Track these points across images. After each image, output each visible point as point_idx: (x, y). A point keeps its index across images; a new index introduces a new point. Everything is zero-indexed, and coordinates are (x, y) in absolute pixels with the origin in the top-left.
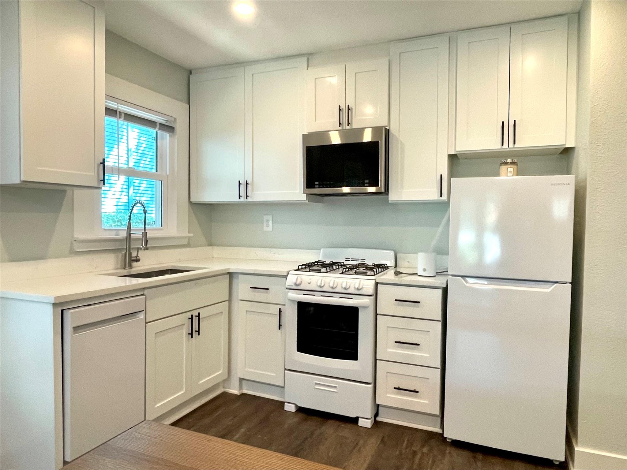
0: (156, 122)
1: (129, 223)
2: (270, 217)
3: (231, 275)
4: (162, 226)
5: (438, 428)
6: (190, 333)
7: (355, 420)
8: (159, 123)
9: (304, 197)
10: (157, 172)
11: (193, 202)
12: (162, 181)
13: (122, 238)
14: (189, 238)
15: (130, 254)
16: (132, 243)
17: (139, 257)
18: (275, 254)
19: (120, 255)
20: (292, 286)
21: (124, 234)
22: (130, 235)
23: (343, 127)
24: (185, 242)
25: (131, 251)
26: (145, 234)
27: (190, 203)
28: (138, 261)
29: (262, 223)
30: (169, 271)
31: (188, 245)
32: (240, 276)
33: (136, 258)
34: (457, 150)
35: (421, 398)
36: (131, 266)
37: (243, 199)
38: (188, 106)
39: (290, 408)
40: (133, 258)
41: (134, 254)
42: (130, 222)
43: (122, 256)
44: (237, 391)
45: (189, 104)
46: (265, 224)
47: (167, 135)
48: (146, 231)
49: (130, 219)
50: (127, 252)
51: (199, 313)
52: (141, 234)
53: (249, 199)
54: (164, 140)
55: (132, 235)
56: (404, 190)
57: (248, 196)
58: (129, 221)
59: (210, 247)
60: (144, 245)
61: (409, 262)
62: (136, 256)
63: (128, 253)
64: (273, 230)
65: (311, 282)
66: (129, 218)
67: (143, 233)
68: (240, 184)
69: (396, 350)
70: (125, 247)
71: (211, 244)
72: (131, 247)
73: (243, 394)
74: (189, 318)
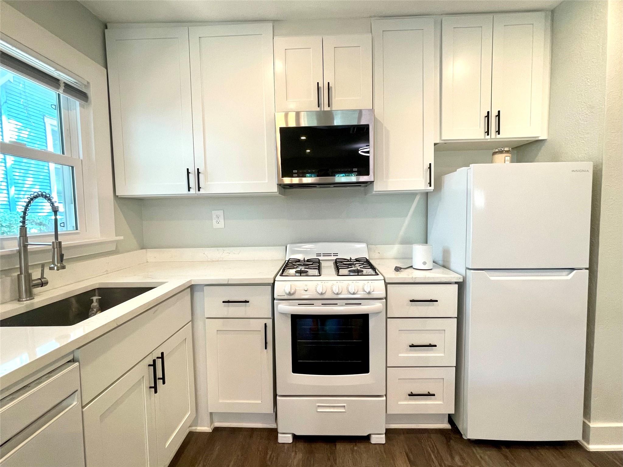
0: (58, 80)
1: (23, 230)
2: (220, 213)
3: (192, 288)
4: (77, 229)
5: (445, 424)
6: (153, 386)
7: (367, 438)
8: (64, 83)
9: (274, 189)
10: (63, 153)
11: (119, 197)
12: (73, 167)
13: (10, 253)
14: (117, 242)
15: (28, 276)
16: (30, 258)
17: (45, 278)
18: (229, 253)
19: (8, 280)
20: (285, 296)
21: (14, 247)
22: (25, 247)
23: (321, 109)
24: (113, 248)
25: (30, 271)
26: (58, 244)
27: (116, 196)
28: (43, 285)
29: (211, 219)
30: (97, 291)
31: (115, 252)
32: (205, 288)
33: (40, 281)
34: (443, 138)
35: (436, 400)
36: (30, 295)
37: (192, 191)
38: (106, 70)
39: (285, 438)
40: (34, 282)
41: (36, 275)
42: (25, 226)
43: (12, 281)
44: (208, 427)
45: (107, 68)
46: (214, 221)
47: (76, 103)
48: (59, 240)
49: (24, 222)
50: (21, 274)
51: (162, 354)
52: (51, 245)
53: (202, 191)
54: (71, 110)
55: (29, 247)
56: (390, 180)
57: (201, 188)
58: (21, 224)
59: (144, 250)
60: (58, 263)
61: (379, 253)
62: (40, 278)
63: (25, 276)
64: (225, 227)
65: (308, 289)
66: (22, 219)
67: (53, 243)
68: (188, 173)
69: (409, 354)
70: (18, 266)
71: (143, 247)
72: (29, 264)
73: (216, 429)
74: (149, 365)
